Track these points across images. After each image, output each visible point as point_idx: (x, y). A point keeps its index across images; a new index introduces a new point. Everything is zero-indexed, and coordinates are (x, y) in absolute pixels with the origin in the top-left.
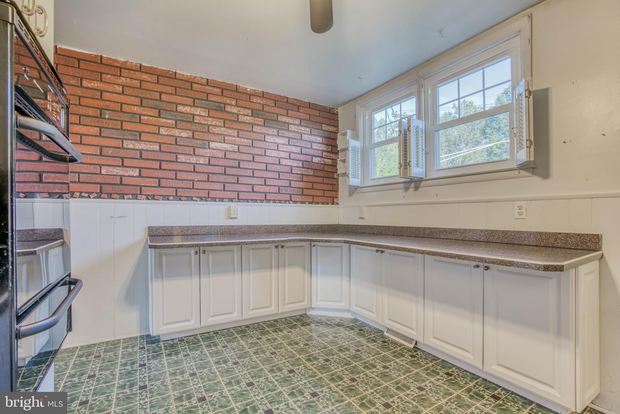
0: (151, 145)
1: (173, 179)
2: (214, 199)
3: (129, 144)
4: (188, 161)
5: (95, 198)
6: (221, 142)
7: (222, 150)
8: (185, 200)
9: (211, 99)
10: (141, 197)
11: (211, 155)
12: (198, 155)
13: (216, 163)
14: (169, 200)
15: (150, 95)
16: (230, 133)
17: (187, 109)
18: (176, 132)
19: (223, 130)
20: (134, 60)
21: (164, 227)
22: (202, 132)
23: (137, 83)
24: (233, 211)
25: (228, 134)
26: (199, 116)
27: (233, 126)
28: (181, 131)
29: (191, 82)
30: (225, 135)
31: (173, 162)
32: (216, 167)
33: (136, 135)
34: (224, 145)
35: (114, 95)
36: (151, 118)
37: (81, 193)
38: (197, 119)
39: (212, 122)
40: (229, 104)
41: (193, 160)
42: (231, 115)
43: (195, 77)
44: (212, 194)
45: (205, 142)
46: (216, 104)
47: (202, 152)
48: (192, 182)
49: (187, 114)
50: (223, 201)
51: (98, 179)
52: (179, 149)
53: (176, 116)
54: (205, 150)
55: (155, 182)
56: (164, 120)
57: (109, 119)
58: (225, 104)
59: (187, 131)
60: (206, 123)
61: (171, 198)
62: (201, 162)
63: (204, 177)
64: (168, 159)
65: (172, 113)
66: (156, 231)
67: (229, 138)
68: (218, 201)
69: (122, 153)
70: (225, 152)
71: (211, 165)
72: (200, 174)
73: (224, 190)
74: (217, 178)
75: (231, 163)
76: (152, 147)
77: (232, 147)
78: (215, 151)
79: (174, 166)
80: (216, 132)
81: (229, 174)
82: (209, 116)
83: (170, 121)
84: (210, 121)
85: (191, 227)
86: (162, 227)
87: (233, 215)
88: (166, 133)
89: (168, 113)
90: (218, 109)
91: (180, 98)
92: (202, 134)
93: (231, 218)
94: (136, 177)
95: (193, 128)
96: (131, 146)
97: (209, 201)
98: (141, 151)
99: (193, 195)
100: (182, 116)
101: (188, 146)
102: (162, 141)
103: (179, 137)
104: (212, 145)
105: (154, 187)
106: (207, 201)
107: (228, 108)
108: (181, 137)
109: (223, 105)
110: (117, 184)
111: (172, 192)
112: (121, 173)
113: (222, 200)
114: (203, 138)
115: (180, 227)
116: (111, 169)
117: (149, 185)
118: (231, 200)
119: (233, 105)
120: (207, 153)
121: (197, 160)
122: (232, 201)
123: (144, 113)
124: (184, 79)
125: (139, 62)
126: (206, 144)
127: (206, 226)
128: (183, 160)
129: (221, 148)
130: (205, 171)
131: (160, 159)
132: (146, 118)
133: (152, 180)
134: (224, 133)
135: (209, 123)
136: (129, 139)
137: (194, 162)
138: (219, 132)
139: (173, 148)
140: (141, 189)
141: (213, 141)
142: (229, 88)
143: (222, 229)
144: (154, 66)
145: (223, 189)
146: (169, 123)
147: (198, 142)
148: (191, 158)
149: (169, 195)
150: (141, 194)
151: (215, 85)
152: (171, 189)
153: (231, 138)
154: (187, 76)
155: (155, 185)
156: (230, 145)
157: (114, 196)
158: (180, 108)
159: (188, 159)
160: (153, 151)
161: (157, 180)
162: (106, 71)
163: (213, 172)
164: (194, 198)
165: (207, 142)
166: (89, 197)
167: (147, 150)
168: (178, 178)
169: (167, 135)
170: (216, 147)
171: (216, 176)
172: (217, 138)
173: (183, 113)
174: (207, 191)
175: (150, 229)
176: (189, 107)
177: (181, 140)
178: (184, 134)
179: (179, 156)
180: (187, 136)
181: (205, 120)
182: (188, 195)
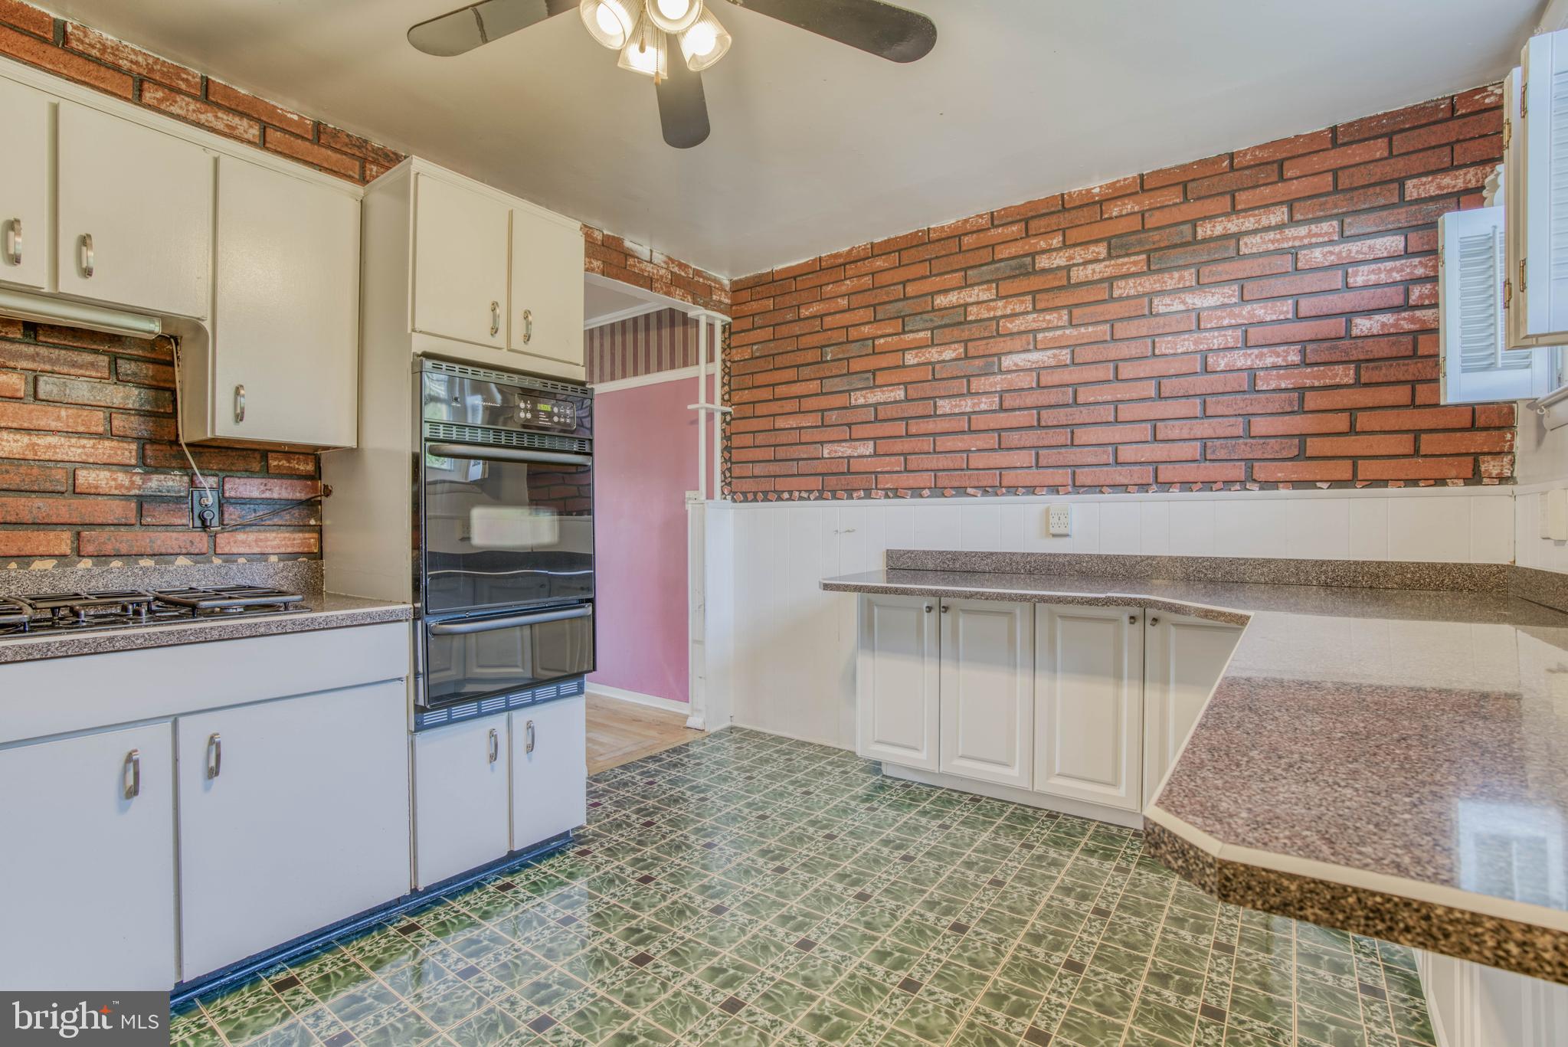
0: (892, 391)
1: (929, 453)
2: (1013, 490)
3: (858, 399)
4: (957, 411)
5: (816, 499)
6: (1028, 351)
7: (1031, 370)
8: (952, 496)
9: (1001, 256)
10: (877, 494)
11: (1005, 386)
12: (978, 393)
13: (1017, 403)
14: (921, 496)
15: (887, 294)
16: (1049, 321)
17: (953, 298)
18: (933, 354)
19: (1030, 321)
20: (862, 242)
21: (912, 552)
22: (984, 338)
23: (867, 281)
24: (1056, 518)
25: (1044, 325)
26: (978, 303)
27: (1058, 302)
28: (943, 347)
29: (956, 235)
30: (1035, 331)
31: (930, 416)
32: (1017, 413)
33: (868, 378)
34: (1035, 356)
35: (838, 316)
36: (889, 339)
37: (800, 491)
38: (973, 313)
39: (1005, 307)
40: (1043, 252)
41: (967, 405)
42: (1050, 277)
43: (966, 221)
44: (1009, 478)
45: (990, 359)
46: (1013, 263)
47: (984, 385)
48: (965, 455)
49: (953, 307)
50: (1034, 493)
51: (819, 466)
52: (941, 388)
53: (931, 320)
54: (992, 379)
55: (897, 464)
56: (911, 336)
57: (832, 361)
58: (1033, 255)
59: (953, 346)
60: (992, 314)
61: (926, 492)
62: (983, 407)
63: (992, 440)
64: (920, 412)
65: (925, 316)
66: (898, 559)
67: (1047, 334)
68: (1023, 494)
69: (849, 415)
70: (1039, 370)
71: (1006, 410)
72: (982, 435)
73: (1037, 466)
74: (1020, 440)
75: (1053, 397)
76: (892, 394)
77: (1055, 356)
78: (1014, 375)
79: (930, 426)
80: (1015, 330)
81: (1050, 424)
82: (999, 297)
83: (921, 335)
84: (1001, 308)
85: (960, 553)
86: (909, 552)
87: (1056, 526)
88: (916, 361)
89: (918, 318)
90: (1017, 272)
91: (938, 279)
92: (984, 342)
93: (1054, 536)
94: (869, 456)
95: (966, 335)
96: (861, 401)
97: (1003, 495)
98: (876, 406)
99: (967, 484)
100: (943, 317)
101: (957, 377)
102: (909, 379)
103: (939, 362)
104: (1007, 362)
105: (897, 472)
106: (997, 495)
107: (1043, 262)
108: (944, 361)
109: (1028, 260)
110: (843, 473)
111: (927, 479)
112: (849, 452)
113: (1031, 490)
114: (987, 352)
115: (941, 553)
116: (835, 447)
117: (888, 469)
118: (1055, 489)
119: (1055, 250)
120: (996, 384)
121: (974, 405)
122: (1058, 492)
123: (879, 333)
124: (944, 235)
125: (870, 241)
126: (990, 364)
127: (992, 554)
128: (948, 411)
129: (1028, 365)
130: (992, 425)
131: (906, 415)
132: (882, 341)
133: (893, 459)
134: (1034, 326)
135: (999, 313)
136: (858, 389)
137: (968, 409)
138: (1022, 328)
139: (927, 390)
140: (876, 477)
141: (1010, 353)
142: (1044, 211)
143: (1030, 562)
144: (892, 236)
145: (1034, 464)
146: (921, 339)
147: (977, 362)
148: (963, 403)
149: (922, 486)
150: (877, 488)
151: (1010, 219)
152: (925, 475)
153: (1050, 334)
154: (949, 227)
155: (898, 469)
156: (1050, 353)
157: (839, 493)
158: (941, 301)
159: (956, 406)
160: (896, 402)
161: (902, 458)
162: (825, 280)
163: (1008, 426)
164: (969, 490)
165: (996, 359)
166: (809, 499)
167: (885, 403)
168: (937, 449)
169: (918, 365)
170: (1016, 365)
171: (1015, 435)
172: (1018, 343)
173: (946, 308)
174: (998, 472)
175: (891, 555)
176: (956, 293)
177: (942, 368)
178: (949, 354)
179: (940, 402)
180: (953, 355)
181: (989, 310)
182: (956, 484)
